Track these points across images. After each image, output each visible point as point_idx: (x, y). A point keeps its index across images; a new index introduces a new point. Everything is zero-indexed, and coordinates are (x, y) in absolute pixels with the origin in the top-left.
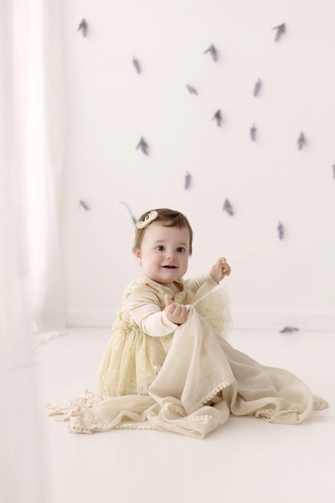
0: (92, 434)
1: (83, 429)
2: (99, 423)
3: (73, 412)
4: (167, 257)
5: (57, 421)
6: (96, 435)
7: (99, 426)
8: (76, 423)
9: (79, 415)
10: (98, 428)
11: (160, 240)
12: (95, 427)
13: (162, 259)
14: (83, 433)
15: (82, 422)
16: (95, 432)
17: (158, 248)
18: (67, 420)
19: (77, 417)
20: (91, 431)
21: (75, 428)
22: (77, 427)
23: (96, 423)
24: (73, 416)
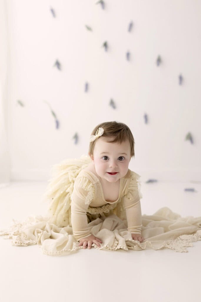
0: (27, 246)
1: (21, 243)
2: (30, 239)
3: (15, 233)
4: (110, 166)
5: (5, 239)
6: (29, 247)
7: (31, 241)
8: (17, 240)
9: (18, 235)
10: (31, 243)
11: (105, 152)
12: (29, 242)
13: (106, 167)
14: (21, 246)
15: (20, 239)
16: (29, 245)
17: (103, 158)
18: (11, 238)
19: (17, 236)
20: (26, 244)
21: (16, 243)
22: (17, 242)
23: (29, 239)
24: (14, 235)
